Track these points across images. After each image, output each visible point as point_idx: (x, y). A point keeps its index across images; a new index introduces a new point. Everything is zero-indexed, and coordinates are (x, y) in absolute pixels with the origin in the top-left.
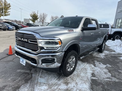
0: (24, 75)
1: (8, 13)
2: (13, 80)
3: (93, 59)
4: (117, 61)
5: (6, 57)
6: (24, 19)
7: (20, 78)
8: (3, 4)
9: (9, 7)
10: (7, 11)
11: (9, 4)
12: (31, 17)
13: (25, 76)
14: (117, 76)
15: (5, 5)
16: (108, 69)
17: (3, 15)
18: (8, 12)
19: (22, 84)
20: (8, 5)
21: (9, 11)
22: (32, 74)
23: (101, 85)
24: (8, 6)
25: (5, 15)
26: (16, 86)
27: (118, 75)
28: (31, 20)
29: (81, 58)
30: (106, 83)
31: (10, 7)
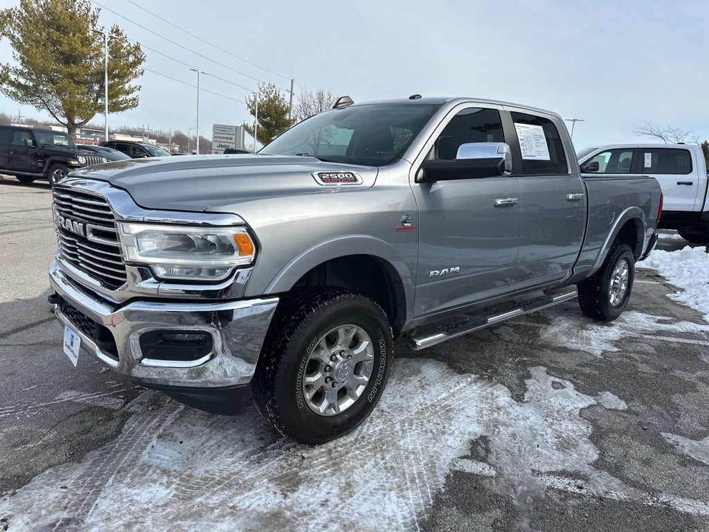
0: (82, 422)
1: (130, 96)
2: (17, 440)
3: (531, 355)
4: (686, 376)
5: (42, 322)
6: (216, 127)
7: (51, 436)
8: (106, 50)
9: (134, 64)
10: (127, 86)
11: (137, 48)
12: (253, 113)
13: (88, 424)
14: (634, 469)
15: (115, 52)
16: (593, 422)
17: (101, 109)
18: (131, 91)
19: (50, 466)
20: (129, 53)
21: (133, 83)
22: (126, 416)
23: (497, 513)
24: (131, 59)
25: (115, 108)
26: (18, 469)
27: (646, 462)
28: (251, 133)
29: (419, 342)
30: (537, 499)
31: (138, 61)
